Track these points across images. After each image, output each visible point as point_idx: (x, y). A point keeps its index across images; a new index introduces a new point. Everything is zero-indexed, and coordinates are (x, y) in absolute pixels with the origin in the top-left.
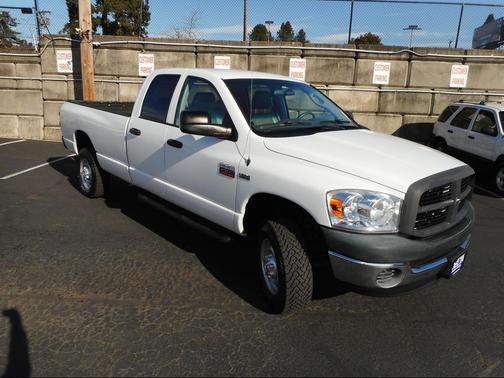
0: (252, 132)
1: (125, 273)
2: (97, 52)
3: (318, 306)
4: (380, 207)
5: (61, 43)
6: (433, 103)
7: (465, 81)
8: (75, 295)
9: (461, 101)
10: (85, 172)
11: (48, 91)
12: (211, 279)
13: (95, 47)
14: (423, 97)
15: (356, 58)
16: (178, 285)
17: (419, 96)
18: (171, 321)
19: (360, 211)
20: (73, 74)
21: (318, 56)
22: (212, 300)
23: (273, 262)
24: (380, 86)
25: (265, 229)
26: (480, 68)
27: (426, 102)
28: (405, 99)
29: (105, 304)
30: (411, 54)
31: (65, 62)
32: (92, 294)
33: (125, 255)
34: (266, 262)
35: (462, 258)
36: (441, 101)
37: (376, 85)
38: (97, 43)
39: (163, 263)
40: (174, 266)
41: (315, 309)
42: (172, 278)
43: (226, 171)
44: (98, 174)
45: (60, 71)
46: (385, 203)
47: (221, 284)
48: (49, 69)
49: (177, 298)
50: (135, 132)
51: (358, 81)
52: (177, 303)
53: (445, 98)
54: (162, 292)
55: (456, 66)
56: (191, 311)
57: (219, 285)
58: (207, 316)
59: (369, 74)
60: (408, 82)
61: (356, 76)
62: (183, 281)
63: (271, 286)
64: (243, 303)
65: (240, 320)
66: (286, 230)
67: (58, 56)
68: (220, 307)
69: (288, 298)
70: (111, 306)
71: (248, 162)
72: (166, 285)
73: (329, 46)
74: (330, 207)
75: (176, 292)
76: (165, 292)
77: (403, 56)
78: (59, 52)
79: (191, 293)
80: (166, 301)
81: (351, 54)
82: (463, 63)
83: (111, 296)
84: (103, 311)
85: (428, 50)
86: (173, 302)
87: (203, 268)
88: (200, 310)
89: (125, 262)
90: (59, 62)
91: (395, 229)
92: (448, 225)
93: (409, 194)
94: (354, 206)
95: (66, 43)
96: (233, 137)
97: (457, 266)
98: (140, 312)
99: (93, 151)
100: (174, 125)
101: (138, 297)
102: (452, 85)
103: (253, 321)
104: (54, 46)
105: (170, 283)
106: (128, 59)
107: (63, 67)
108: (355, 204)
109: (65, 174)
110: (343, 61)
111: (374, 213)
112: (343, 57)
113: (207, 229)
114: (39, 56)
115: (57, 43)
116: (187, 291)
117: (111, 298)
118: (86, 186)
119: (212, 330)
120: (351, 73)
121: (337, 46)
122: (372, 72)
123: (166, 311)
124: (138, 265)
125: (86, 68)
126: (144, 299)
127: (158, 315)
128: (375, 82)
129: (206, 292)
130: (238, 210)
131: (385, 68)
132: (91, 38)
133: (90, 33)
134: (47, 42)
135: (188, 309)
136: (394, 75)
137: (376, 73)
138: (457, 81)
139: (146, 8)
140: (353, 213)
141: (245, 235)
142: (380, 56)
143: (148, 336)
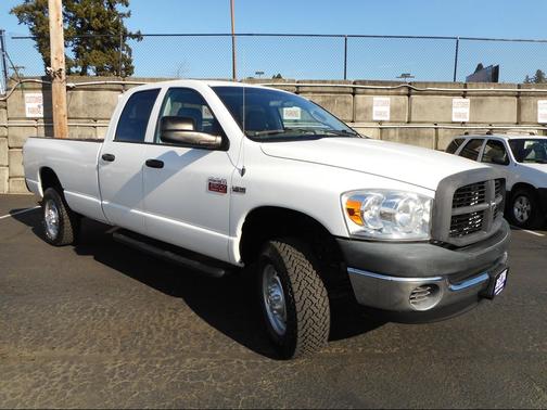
0: (246, 138)
1: (93, 325)
2: (71, 94)
3: (337, 348)
4: (406, 210)
5: (30, 85)
6: (437, 139)
7: (468, 115)
8: (26, 353)
9: (466, 134)
10: (51, 216)
11: (15, 138)
12: (202, 326)
13: (68, 88)
14: (426, 132)
15: (354, 94)
16: (161, 334)
17: (422, 131)
18: (151, 377)
19: (383, 216)
20: (44, 118)
21: (314, 92)
22: (204, 349)
23: (278, 293)
24: (380, 122)
25: (267, 253)
26: (482, 101)
27: (430, 137)
28: (407, 135)
29: (63, 362)
30: (410, 89)
31: (35, 105)
32: (48, 351)
33: (95, 304)
34: (269, 294)
35: (504, 274)
36: (445, 136)
37: (376, 121)
38: (71, 85)
39: (142, 311)
40: (156, 312)
41: (334, 351)
42: (152, 327)
43: (218, 187)
44: (66, 216)
45: (29, 115)
46: (411, 205)
47: (215, 330)
48: (16, 114)
49: (159, 348)
50: (109, 158)
51: (358, 118)
52: (158, 355)
53: (448, 132)
54: (139, 343)
55: (457, 100)
56: (177, 363)
57: (213, 331)
58: (198, 367)
59: (368, 110)
60: (410, 117)
61: (354, 112)
62: (168, 328)
63: (277, 324)
64: (243, 350)
65: (240, 369)
66: (293, 251)
67: (27, 100)
68: (215, 356)
69: (300, 334)
70: (72, 363)
71: (243, 172)
72: (145, 334)
73: (325, 82)
74: (345, 212)
75: (158, 341)
76: (144, 343)
77: (402, 91)
78: (28, 95)
79: (177, 343)
80: (144, 353)
81: (348, 90)
82: (464, 96)
83: (73, 352)
84: (61, 370)
85: (427, 84)
86: (153, 353)
87: (193, 313)
88: (188, 360)
89: (94, 312)
90: (28, 106)
91: (427, 236)
92: (485, 235)
93: (439, 192)
94: (375, 210)
95: (37, 86)
96: (224, 146)
97: (499, 284)
98: (109, 368)
99: (60, 190)
100: (154, 143)
101: (109, 351)
102: (454, 120)
103: (257, 370)
104: (23, 89)
105: (150, 333)
106: (106, 101)
107: (33, 111)
108: (376, 208)
109: (29, 225)
110: (340, 98)
111: (399, 217)
112: (339, 93)
113: (196, 264)
114: (5, 101)
115: (26, 85)
116: (171, 340)
117: (72, 355)
118: (52, 232)
119: (205, 383)
120: (350, 108)
121: (333, 82)
122: (372, 108)
123: (143, 365)
124: (111, 314)
125: (58, 110)
126: (116, 352)
127: (134, 369)
128: (375, 118)
129: (196, 339)
130: (232, 233)
131: (384, 104)
132: (64, 77)
133: (63, 72)
134: (15, 84)
135: (173, 361)
136: (394, 110)
137: (375, 109)
138: (460, 115)
139: (130, 61)
140: (374, 219)
141: (242, 265)
142: (379, 91)
143: (117, 397)
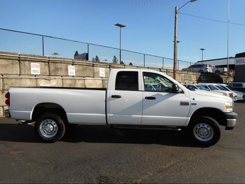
15: (93, 66)
21: (79, 65)
37: (101, 77)
50: (116, 97)
61: (94, 74)
71: (194, 99)
77: (108, 66)
100: (145, 91)
110: (89, 68)
120: (92, 72)
122: (99, 72)
130: (189, 116)
131: (103, 71)
136: (106, 73)
142: (101, 66)
